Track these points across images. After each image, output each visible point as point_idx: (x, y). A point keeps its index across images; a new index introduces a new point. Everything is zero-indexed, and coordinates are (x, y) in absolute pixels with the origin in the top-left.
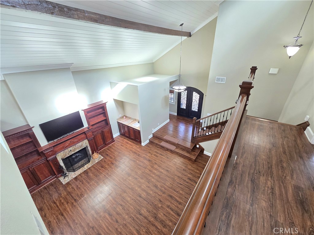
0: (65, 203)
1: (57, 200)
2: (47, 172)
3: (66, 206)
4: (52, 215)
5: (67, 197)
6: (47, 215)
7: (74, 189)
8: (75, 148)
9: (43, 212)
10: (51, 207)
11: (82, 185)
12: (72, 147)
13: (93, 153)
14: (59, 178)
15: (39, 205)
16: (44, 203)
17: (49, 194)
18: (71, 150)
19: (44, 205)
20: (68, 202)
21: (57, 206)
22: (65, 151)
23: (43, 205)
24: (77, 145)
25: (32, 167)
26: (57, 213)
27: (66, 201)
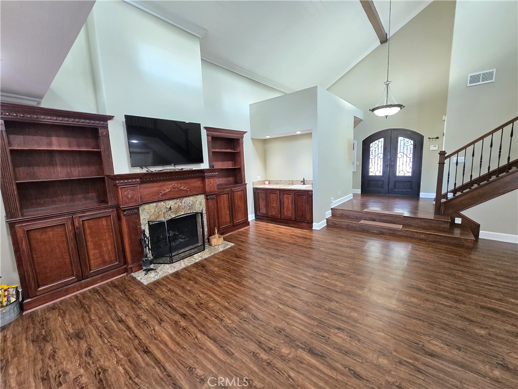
0: (153, 322)
1: (126, 316)
2: (110, 247)
3: (157, 328)
4: (111, 351)
5: (158, 308)
6: (96, 351)
7: (176, 293)
8: (179, 206)
9: (82, 342)
10: (110, 332)
11: (196, 286)
12: (175, 201)
14: (133, 274)
15: (73, 324)
16: (87, 320)
17: (106, 302)
18: (170, 208)
19: (90, 326)
20: (161, 320)
21: (129, 328)
22: (159, 204)
23: (83, 326)
24: (185, 199)
25: (80, 217)
26: (129, 347)
27: (156, 318)
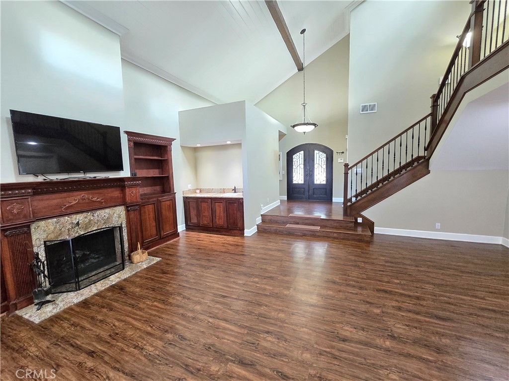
5: (54, 350)
7: (82, 327)
8: (90, 220)
11: (111, 313)
12: (85, 214)
13: (133, 249)
14: (17, 312)
18: (78, 224)
20: (59, 366)
22: (62, 219)
24: (98, 212)
27: (51, 365)
